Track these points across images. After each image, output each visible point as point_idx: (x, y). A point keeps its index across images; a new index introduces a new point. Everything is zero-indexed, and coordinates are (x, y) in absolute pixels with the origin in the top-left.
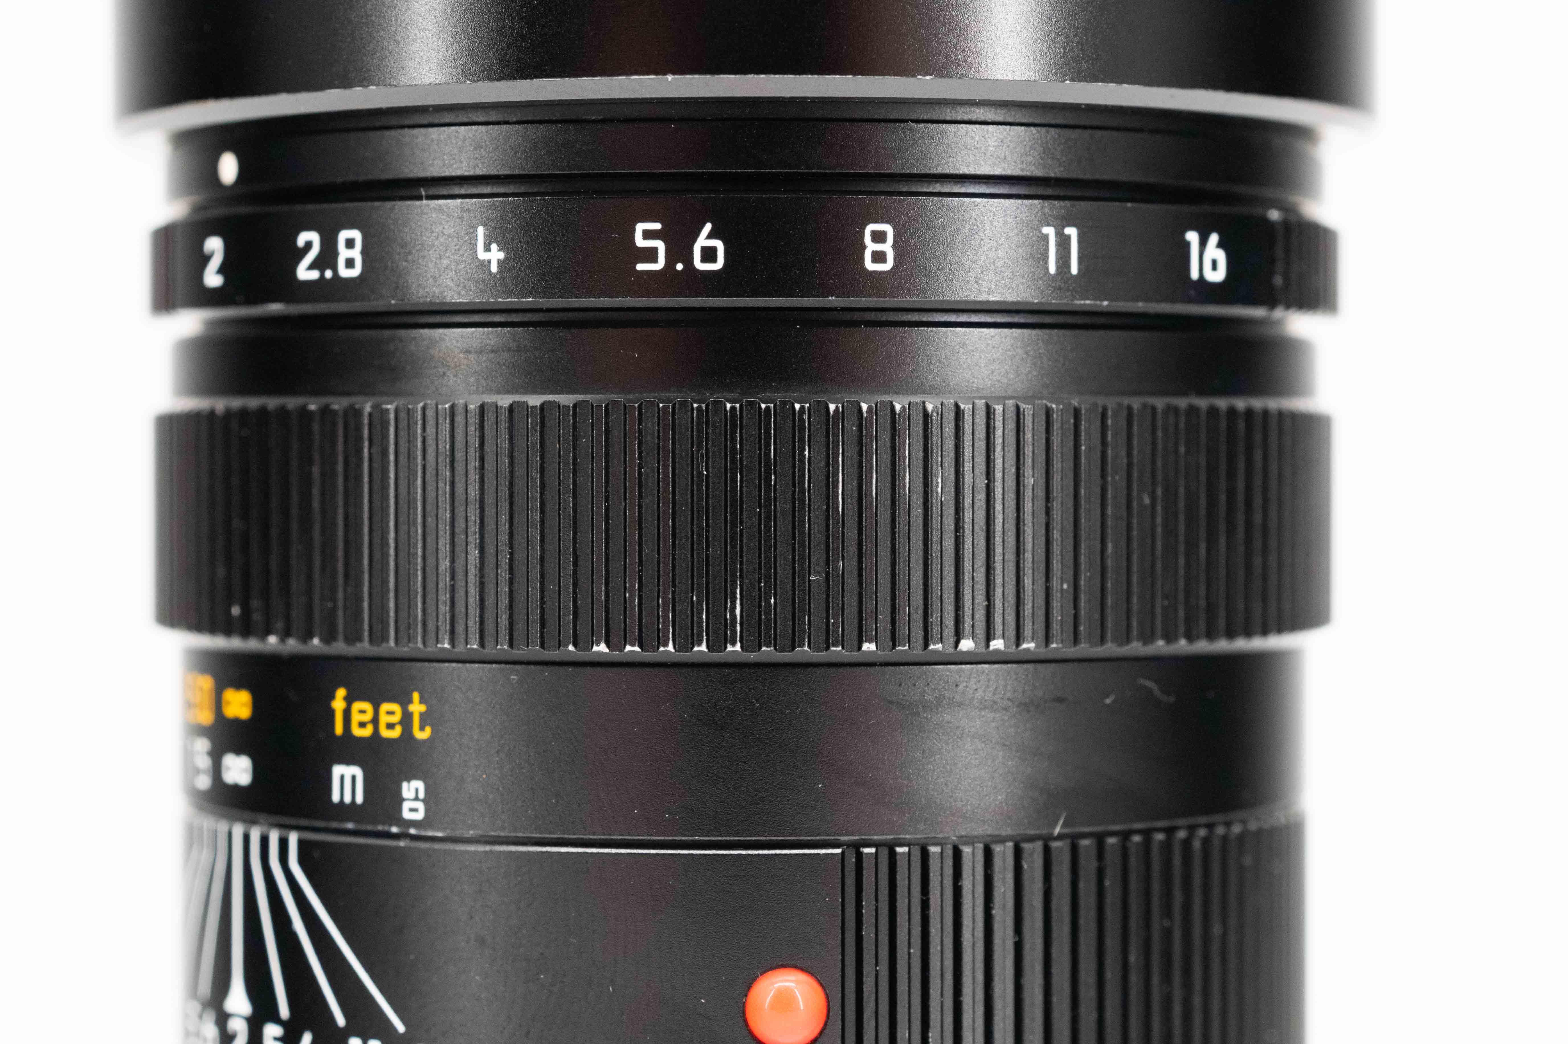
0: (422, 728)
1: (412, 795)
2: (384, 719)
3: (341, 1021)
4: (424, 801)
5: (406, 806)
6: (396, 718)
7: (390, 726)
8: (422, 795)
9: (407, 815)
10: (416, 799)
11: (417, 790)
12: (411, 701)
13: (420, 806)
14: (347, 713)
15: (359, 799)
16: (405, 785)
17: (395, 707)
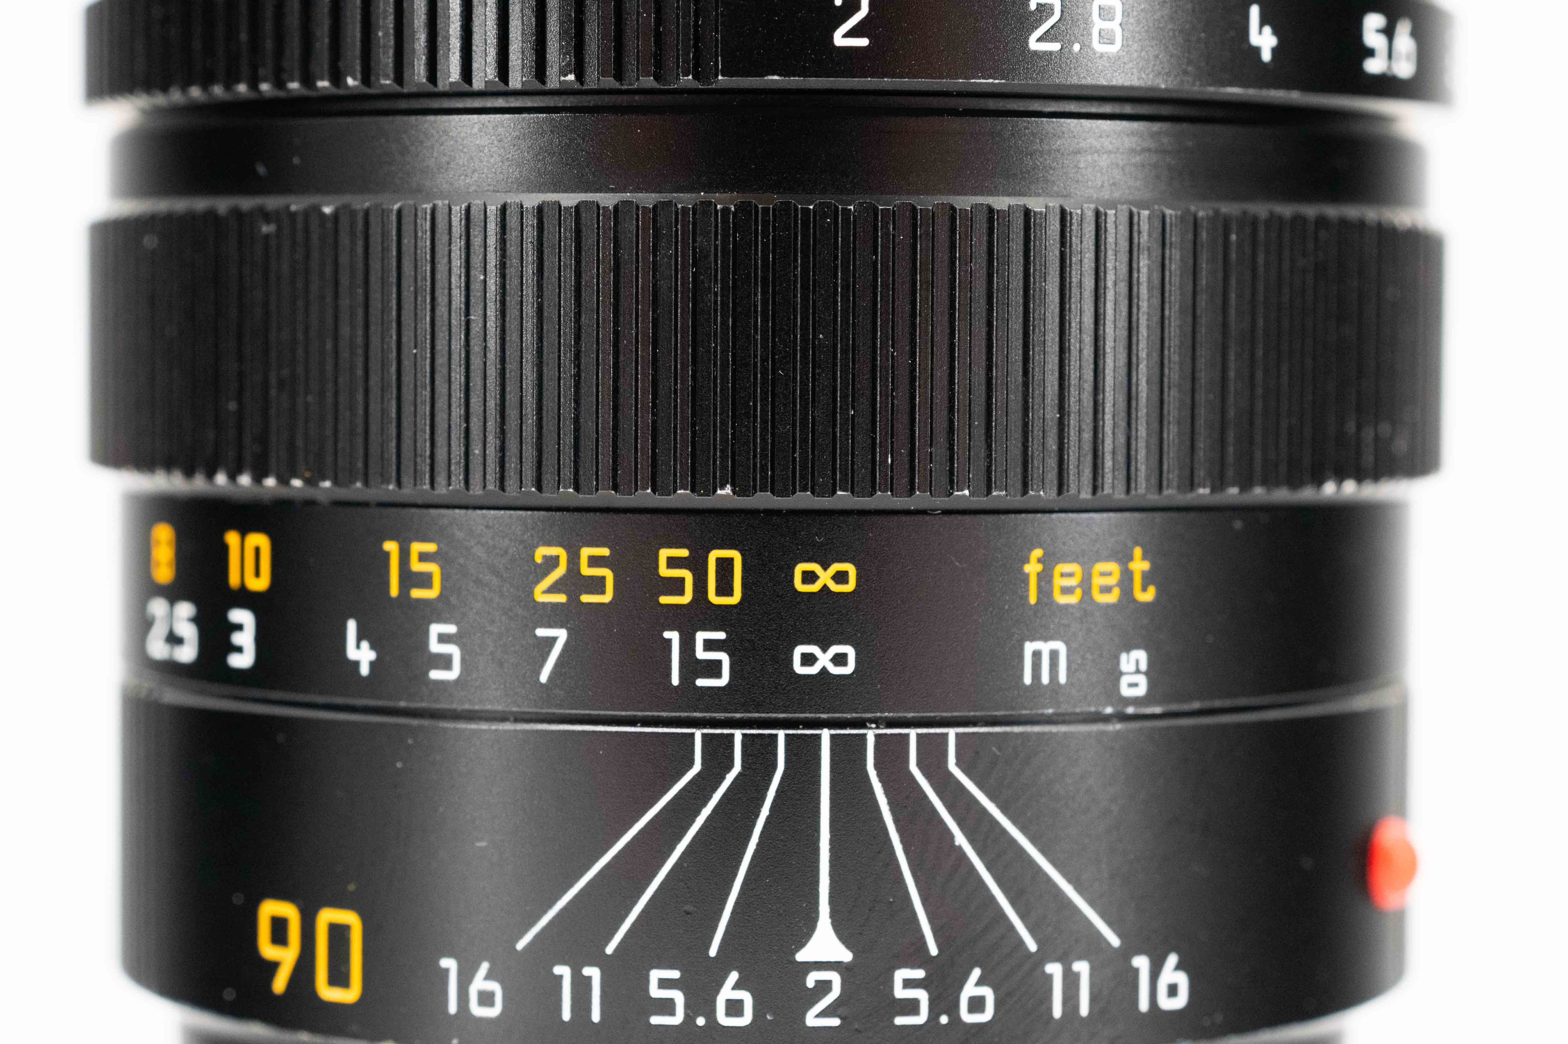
0: (1144, 589)
1: (1132, 668)
2: (1098, 581)
3: (1032, 946)
4: (1147, 673)
5: (1124, 681)
6: (1112, 580)
7: (1106, 590)
8: (1143, 666)
9: (1126, 691)
10: (1138, 671)
11: (1137, 662)
12: (1131, 559)
13: (1142, 680)
14: (1045, 577)
15: (1063, 678)
16: (1124, 657)
17: (1113, 567)
